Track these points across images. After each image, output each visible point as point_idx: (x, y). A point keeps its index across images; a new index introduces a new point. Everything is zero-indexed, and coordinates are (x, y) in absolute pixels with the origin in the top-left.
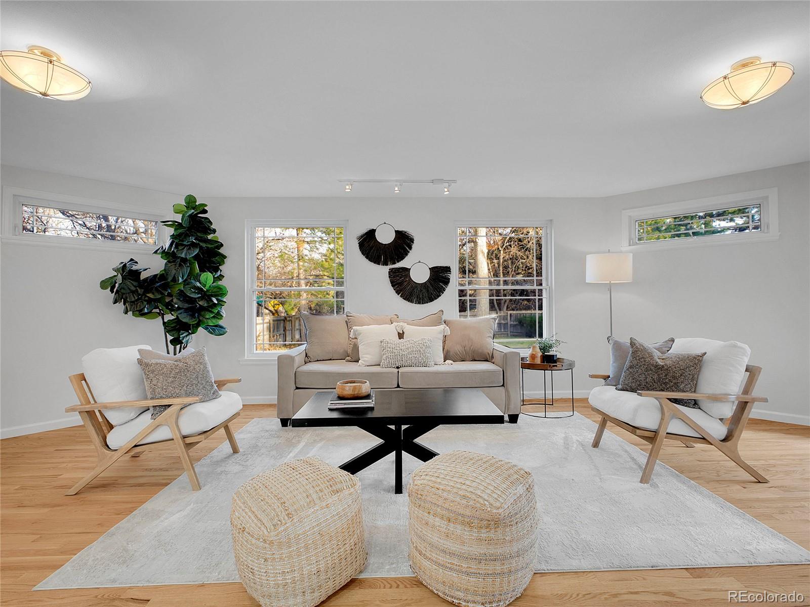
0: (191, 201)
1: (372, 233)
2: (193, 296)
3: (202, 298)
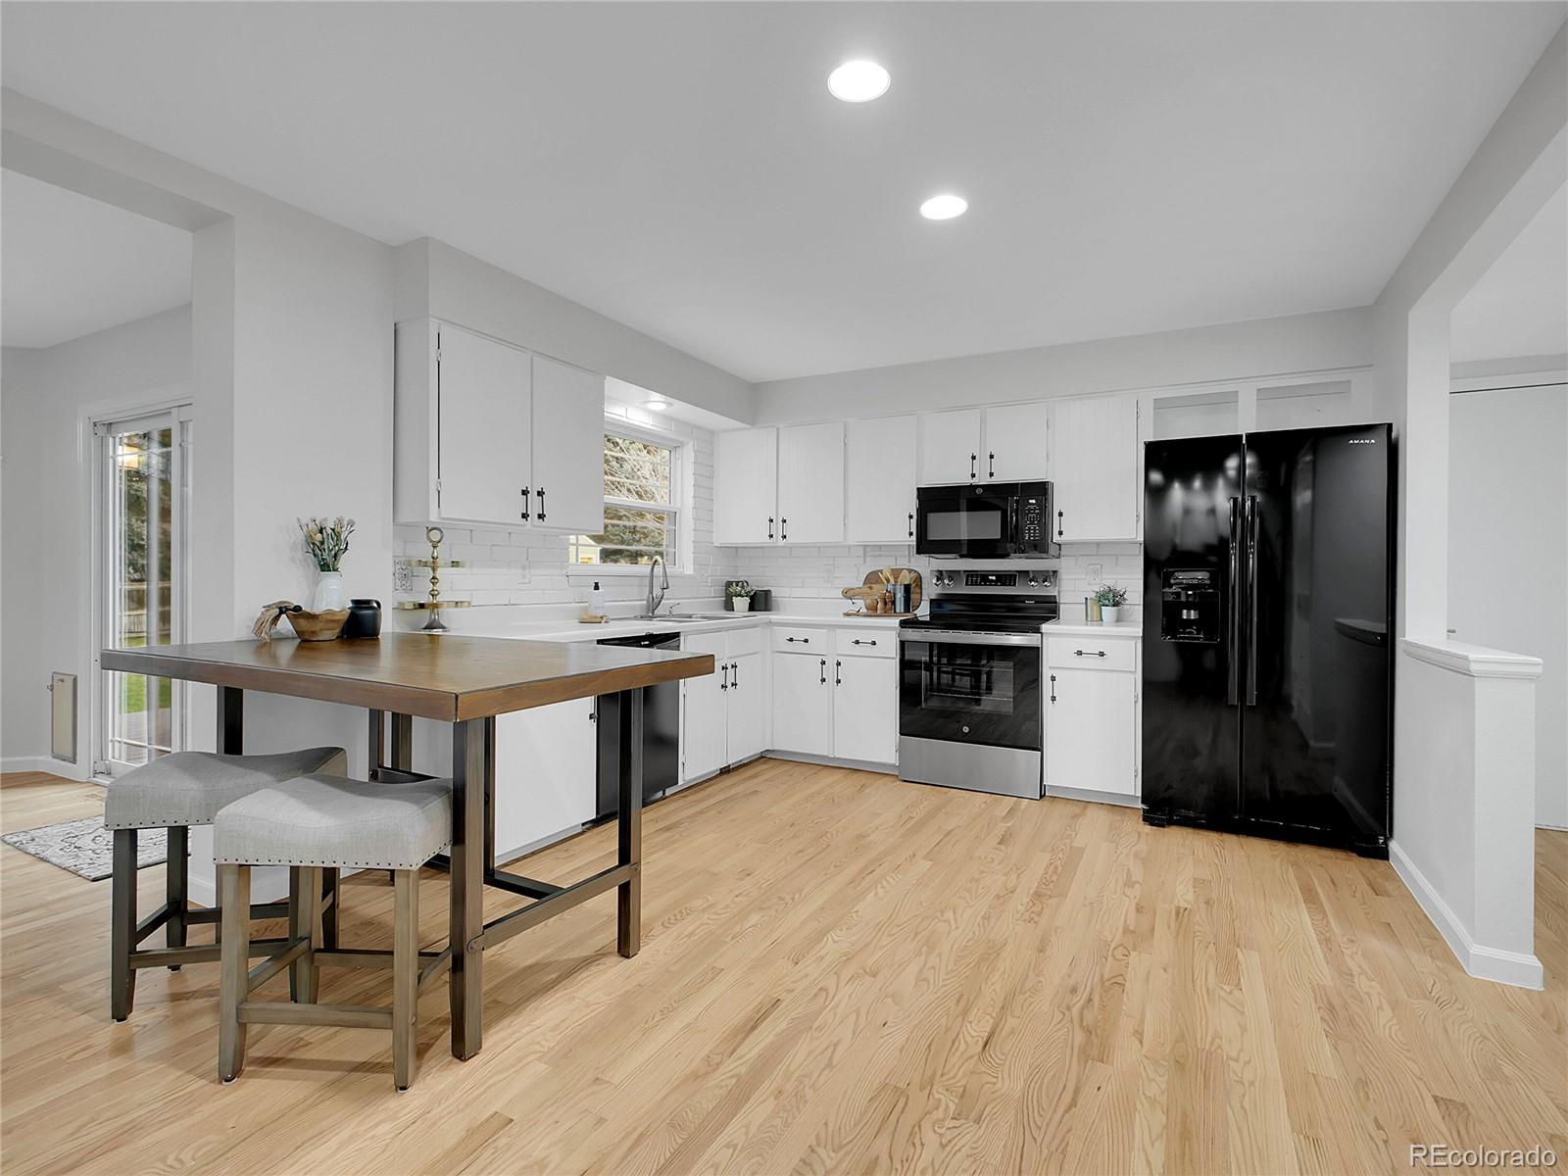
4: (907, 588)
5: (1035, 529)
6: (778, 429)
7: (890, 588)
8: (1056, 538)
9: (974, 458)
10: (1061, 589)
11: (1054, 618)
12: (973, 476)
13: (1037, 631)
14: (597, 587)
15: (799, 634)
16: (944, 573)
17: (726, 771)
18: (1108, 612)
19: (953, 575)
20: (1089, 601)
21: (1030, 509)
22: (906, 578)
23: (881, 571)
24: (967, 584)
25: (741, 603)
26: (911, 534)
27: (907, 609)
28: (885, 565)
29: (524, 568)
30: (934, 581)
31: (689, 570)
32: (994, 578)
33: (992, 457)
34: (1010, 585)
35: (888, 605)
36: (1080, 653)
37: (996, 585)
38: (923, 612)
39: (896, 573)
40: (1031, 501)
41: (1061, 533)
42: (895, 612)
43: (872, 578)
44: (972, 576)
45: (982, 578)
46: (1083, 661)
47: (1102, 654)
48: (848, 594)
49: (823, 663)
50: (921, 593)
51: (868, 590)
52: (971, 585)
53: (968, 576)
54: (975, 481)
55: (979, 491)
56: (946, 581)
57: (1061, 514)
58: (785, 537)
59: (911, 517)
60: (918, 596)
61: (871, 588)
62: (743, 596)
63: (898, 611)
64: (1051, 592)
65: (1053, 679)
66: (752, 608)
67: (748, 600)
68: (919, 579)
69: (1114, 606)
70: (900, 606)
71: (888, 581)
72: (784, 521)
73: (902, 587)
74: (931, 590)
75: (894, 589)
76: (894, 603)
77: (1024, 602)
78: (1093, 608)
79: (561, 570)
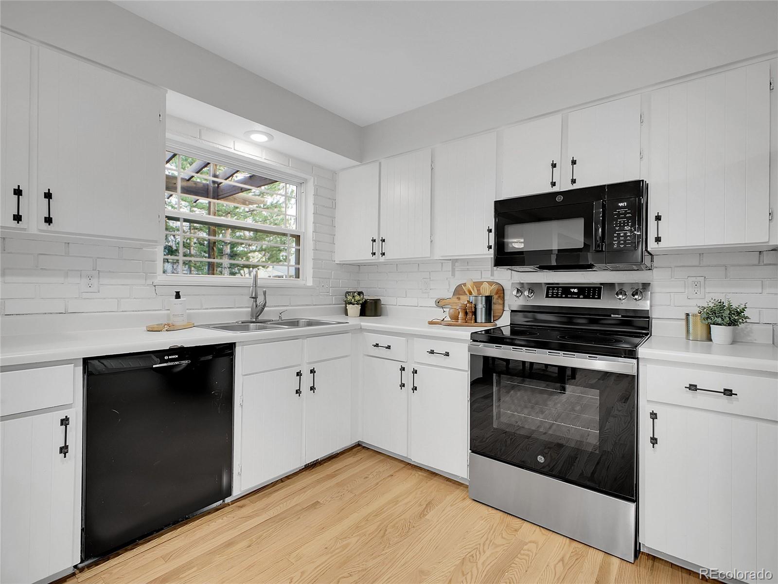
4: (489, 300)
5: (625, 236)
6: (380, 163)
7: (472, 299)
8: (652, 245)
9: (554, 166)
10: (653, 303)
11: (647, 334)
12: (553, 184)
13: (631, 354)
14: (178, 296)
15: (384, 340)
16: (525, 285)
17: (310, 467)
18: (720, 333)
19: (533, 288)
20: (691, 318)
21: (619, 214)
22: (487, 290)
23: (465, 284)
24: (547, 296)
25: (354, 310)
26: (490, 247)
27: (488, 319)
28: (467, 278)
29: (90, 278)
30: (515, 292)
31: (310, 283)
32: (576, 291)
33: (574, 162)
34: (593, 298)
35: (470, 314)
36: (693, 388)
37: (578, 298)
38: (504, 322)
39: (478, 285)
40: (621, 205)
41: (658, 240)
42: (476, 322)
43: (459, 291)
44: (553, 288)
45: (565, 291)
46: (699, 399)
47: (728, 392)
48: (440, 303)
49: (403, 369)
50: (504, 303)
51: (457, 301)
52: (552, 297)
53: (548, 289)
54: (556, 189)
55: (560, 199)
56: (526, 293)
57: (658, 218)
58: (383, 254)
59: (490, 231)
60: (501, 307)
61: (459, 299)
62: (354, 304)
63: (479, 320)
64: (644, 305)
65: (654, 416)
66: (363, 313)
67: (359, 307)
68: (501, 292)
69: (729, 325)
70: (481, 316)
71: (470, 293)
72: (383, 241)
73: (484, 298)
74: (513, 301)
75: (476, 300)
76: (475, 313)
77: (610, 316)
78: (698, 328)
79: (146, 280)
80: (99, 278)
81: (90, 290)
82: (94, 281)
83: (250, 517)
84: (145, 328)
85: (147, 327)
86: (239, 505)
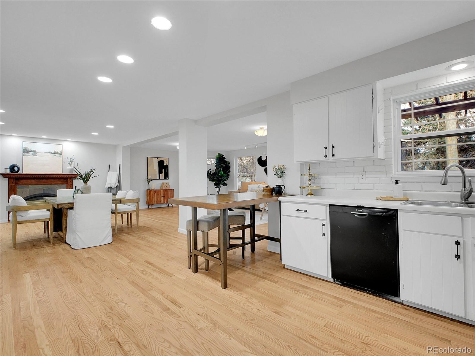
0: (219, 154)
1: (261, 157)
2: (218, 177)
3: (220, 178)
14: (397, 183)
29: (362, 175)
79: (387, 175)
80: (366, 175)
81: (363, 180)
82: (364, 176)
83: (401, 314)
84: (375, 198)
85: (376, 198)
86: (406, 308)
